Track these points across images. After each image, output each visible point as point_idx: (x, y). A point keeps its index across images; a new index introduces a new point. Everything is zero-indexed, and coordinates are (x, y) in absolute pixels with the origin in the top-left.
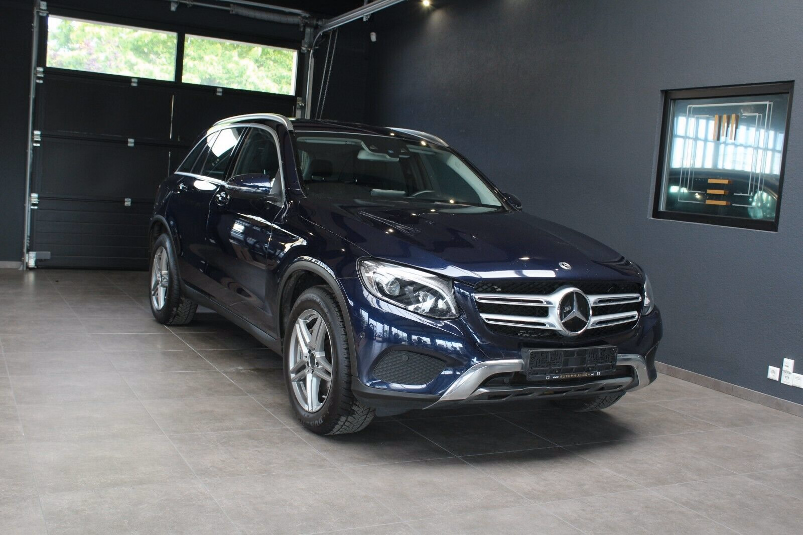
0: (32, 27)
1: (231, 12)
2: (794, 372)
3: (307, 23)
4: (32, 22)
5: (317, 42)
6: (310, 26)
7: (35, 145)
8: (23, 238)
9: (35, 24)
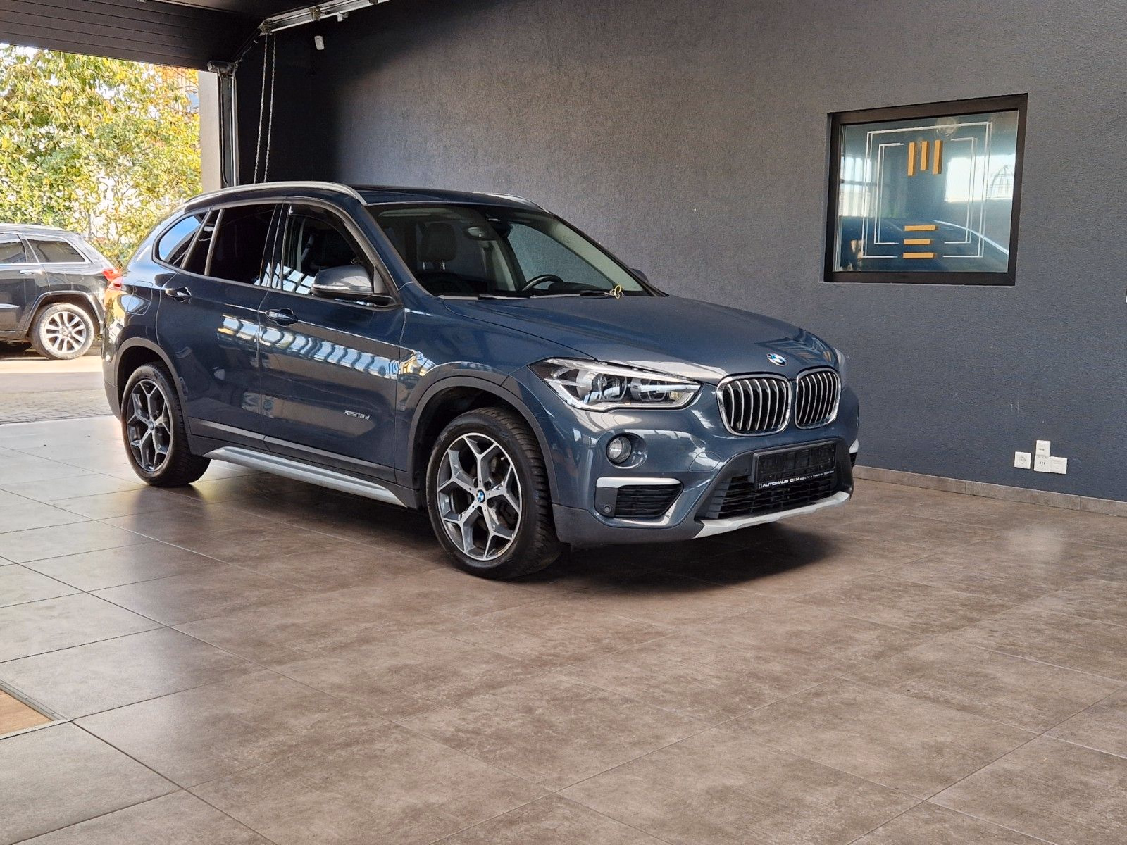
2: (1051, 455)
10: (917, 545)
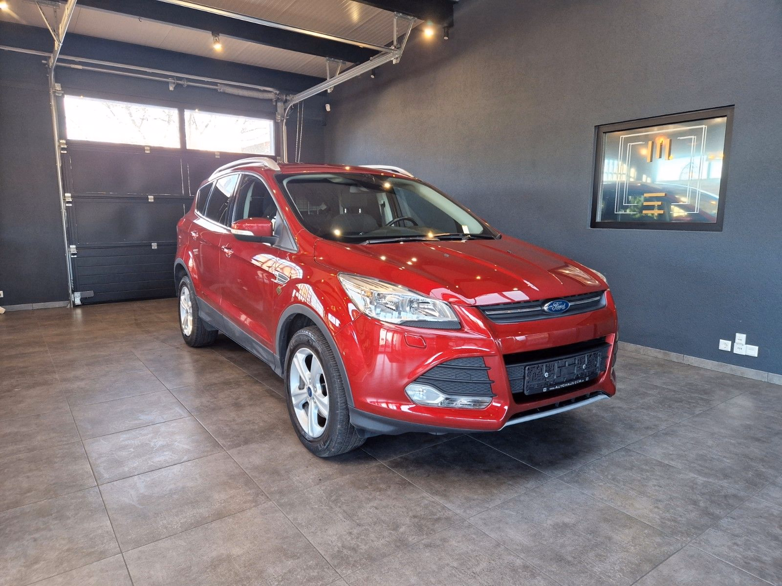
0: (50, 106)
1: (219, 91)
2: (746, 344)
3: (278, 98)
4: (50, 101)
5: (287, 113)
6: (281, 100)
7: (67, 205)
8: (67, 282)
9: (53, 103)
10: (655, 414)
